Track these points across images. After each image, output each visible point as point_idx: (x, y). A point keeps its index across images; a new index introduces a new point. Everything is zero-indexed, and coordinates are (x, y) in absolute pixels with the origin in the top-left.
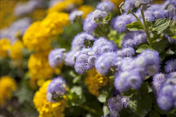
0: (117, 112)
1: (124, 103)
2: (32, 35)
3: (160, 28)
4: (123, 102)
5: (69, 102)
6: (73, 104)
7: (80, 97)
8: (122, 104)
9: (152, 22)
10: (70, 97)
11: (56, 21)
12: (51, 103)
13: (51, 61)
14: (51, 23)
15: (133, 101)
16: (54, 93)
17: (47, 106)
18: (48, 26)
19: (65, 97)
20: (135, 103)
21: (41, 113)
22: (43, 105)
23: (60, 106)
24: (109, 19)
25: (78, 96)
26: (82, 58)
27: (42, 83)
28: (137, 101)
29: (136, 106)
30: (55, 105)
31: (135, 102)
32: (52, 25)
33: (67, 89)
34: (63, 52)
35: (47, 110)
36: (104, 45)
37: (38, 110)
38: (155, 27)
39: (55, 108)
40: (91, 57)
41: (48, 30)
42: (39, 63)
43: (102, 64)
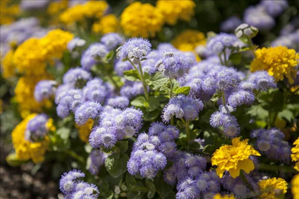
0: (96, 167)
1: (105, 159)
2: (24, 55)
3: (158, 83)
4: (104, 157)
5: (51, 144)
6: (55, 149)
7: (65, 142)
8: (103, 159)
9: (152, 73)
10: (53, 139)
11: (55, 43)
12: (30, 143)
13: (37, 94)
14: (49, 44)
15: (111, 158)
16: (33, 132)
17: (25, 145)
18: (45, 47)
19: (47, 138)
20: (112, 162)
21: (17, 151)
22: (20, 142)
23: (39, 148)
24: (110, 58)
25: (63, 140)
26: (66, 101)
27: (27, 116)
28: (115, 160)
29: (112, 165)
30: (34, 146)
31: (111, 160)
32: (50, 47)
33: (53, 129)
34: (53, 86)
35: (24, 149)
36: (96, 88)
37: (15, 146)
38: (153, 80)
39: (33, 149)
40: (76, 102)
41: (44, 52)
42: (27, 91)
43: (81, 115)
